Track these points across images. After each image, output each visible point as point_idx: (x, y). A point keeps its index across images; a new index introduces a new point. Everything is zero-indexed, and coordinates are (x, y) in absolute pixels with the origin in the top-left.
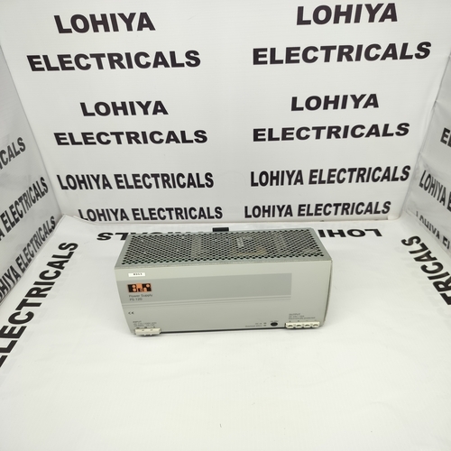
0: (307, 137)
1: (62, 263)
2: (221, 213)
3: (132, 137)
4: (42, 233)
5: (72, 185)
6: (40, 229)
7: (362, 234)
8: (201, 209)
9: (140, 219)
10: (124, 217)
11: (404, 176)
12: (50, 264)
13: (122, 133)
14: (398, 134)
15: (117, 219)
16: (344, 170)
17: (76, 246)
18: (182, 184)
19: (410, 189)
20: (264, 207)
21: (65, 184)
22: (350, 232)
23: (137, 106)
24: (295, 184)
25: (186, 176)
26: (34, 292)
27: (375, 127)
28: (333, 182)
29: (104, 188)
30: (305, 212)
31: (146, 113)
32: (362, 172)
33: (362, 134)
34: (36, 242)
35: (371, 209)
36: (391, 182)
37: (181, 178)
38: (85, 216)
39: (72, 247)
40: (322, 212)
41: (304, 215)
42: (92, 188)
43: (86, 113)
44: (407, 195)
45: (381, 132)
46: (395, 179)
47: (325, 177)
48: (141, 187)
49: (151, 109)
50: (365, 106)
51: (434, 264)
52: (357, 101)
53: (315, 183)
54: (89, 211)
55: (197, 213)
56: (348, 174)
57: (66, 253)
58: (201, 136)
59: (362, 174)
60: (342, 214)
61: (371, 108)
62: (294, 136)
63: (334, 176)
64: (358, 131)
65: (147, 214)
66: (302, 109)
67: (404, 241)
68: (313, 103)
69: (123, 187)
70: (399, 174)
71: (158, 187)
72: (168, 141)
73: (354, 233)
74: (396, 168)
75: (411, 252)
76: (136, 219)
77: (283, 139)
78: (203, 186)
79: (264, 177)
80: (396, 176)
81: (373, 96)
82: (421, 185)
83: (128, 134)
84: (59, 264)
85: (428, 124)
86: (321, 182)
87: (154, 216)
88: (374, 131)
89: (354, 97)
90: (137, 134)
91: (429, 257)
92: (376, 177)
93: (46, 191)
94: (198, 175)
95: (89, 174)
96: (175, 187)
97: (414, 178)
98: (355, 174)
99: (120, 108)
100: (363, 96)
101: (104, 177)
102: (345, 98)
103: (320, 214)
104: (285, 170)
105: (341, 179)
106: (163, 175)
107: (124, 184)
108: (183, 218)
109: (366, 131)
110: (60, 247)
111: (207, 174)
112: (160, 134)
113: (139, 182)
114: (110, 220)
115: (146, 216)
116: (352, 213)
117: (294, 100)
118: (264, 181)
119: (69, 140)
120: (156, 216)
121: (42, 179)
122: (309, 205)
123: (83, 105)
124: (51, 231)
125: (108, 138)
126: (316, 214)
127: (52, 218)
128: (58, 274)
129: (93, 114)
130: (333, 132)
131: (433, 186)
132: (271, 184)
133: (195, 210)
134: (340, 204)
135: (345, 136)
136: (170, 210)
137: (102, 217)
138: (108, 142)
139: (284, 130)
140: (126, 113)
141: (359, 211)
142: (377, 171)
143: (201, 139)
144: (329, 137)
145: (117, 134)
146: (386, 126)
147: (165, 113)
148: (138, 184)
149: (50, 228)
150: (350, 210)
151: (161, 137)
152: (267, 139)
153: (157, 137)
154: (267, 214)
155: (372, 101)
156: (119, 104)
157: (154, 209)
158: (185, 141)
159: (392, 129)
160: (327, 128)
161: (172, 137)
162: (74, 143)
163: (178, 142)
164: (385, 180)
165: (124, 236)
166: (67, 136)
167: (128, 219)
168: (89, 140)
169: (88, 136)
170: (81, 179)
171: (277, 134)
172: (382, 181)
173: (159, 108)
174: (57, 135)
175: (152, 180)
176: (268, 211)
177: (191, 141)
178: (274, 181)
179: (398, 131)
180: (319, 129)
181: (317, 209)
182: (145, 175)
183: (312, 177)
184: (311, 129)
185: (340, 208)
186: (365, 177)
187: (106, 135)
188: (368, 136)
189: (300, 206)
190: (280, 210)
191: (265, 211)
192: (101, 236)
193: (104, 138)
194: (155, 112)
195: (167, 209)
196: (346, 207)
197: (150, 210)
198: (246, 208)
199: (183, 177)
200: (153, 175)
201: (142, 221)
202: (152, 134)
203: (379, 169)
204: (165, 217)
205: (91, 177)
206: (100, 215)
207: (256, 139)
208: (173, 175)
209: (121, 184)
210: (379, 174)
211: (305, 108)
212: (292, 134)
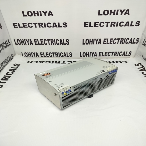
0: (103, 26)
1: (14, 70)
2: (71, 55)
3: (40, 25)
4: (8, 59)
5: (19, 43)
6: (7, 58)
7: (121, 62)
8: (65, 53)
9: (43, 56)
10: (37, 55)
11: (137, 42)
12: (10, 70)
13: (37, 23)
14: (136, 25)
15: (35, 56)
16: (115, 39)
17: (20, 65)
18: (58, 43)
19: (139, 47)
20: (87, 53)
21: (17, 43)
22: (117, 62)
23: (42, 13)
24: (98, 44)
25: (60, 40)
26: (4, 79)
27: (128, 22)
28: (112, 43)
29: (30, 44)
31: (45, 15)
32: (122, 40)
34: (6, 62)
35: (124, 54)
36: (132, 44)
37: (57, 41)
38: (24, 55)
39: (18, 65)
40: (107, 55)
41: (101, 56)
42: (26, 44)
43: (24, 16)
44: (138, 49)
45: (130, 24)
46: (134, 43)
47: (109, 42)
48: (43, 44)
49: (47, 14)
50: (125, 14)
52: (122, 12)
53: (105, 44)
54: (25, 53)
55: (63, 55)
56: (117, 40)
57: (16, 67)
58: (65, 25)
59: (122, 41)
60: (114, 56)
61: (127, 15)
62: (99, 25)
63: (112, 41)
64: (122, 24)
65: (45, 55)
66: (102, 15)
67: (135, 65)
68: (106, 13)
69: (37, 44)
70: (135, 41)
71: (49, 44)
72: (53, 27)
73: (118, 62)
74: (134, 39)
75: (138, 68)
76: (41, 56)
77: (95, 27)
78: (65, 44)
79: (87, 41)
80: (134, 42)
81: (128, 10)
82: (143, 44)
83: (39, 24)
84: (13, 70)
86: (108, 43)
87: (48, 55)
88: (127, 24)
89: (121, 10)
90: (42, 24)
92: (127, 42)
93: (10, 45)
94: (63, 40)
95: (25, 39)
96: (55, 44)
97: (140, 43)
98: (120, 41)
99: (36, 13)
101: (30, 40)
102: (118, 10)
104: (95, 38)
105: (115, 42)
106: (51, 40)
107: (37, 43)
108: (58, 56)
109: (124, 24)
110: (14, 65)
111: (67, 40)
112: (50, 24)
113: (42, 42)
114: (32, 56)
116: (118, 56)
117: (99, 11)
118: (87, 43)
119: (18, 26)
121: (8, 40)
122: (103, 52)
123: (23, 12)
124: (11, 59)
125: (32, 25)
126: (105, 56)
127: (12, 55)
128: (12, 73)
129: (26, 16)
130: (113, 24)
132: (90, 44)
133: (62, 53)
134: (114, 52)
135: (117, 26)
136: (53, 53)
137: (30, 56)
138: (32, 27)
139: (95, 23)
140: (38, 16)
141: (120, 55)
142: (128, 40)
143: (65, 26)
144: (111, 26)
145: (35, 24)
146: (132, 22)
147: (52, 15)
148: (42, 43)
149: (11, 58)
150: (117, 54)
151: (51, 25)
152: (89, 26)
153: (49, 25)
154: (88, 55)
155: (127, 12)
156: (36, 12)
157: (48, 53)
158: (59, 26)
159: (134, 24)
160: (111, 23)
161: (55, 25)
162: (20, 27)
163: (57, 27)
164: (130, 43)
165: (37, 62)
166: (17, 24)
167: (39, 56)
168: (25, 26)
169: (25, 24)
170: (22, 41)
171: (93, 24)
172: (129, 43)
173: (50, 14)
174: (14, 24)
175: (47, 42)
176: (88, 54)
177: (62, 27)
178: (91, 43)
179: (136, 24)
180: (107, 23)
181: (105, 54)
182: (45, 40)
183: (104, 41)
184: (105, 23)
185: (114, 54)
186: (123, 42)
187: (31, 24)
188: (125, 26)
189: (100, 52)
190: (93, 54)
191: (87, 54)
192: (29, 62)
193: (30, 25)
194: (49, 15)
195: (52, 53)
196: (116, 53)
197: (46, 53)
198: (81, 53)
199: (58, 41)
200: (48, 40)
201: (44, 57)
202: (48, 24)
203: (128, 39)
204: (52, 56)
205: (26, 40)
206: (29, 55)
207: (85, 26)
208: (55, 40)
209: (36, 43)
210: (128, 41)
211: (103, 15)
212: (98, 24)
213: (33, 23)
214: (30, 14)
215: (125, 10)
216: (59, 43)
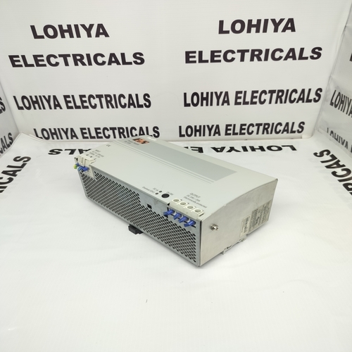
0: (233, 59)
1: (15, 171)
2: (158, 133)
3: (78, 59)
5: (27, 105)
7: (280, 149)
8: (141, 129)
9: (87, 138)
10: (74, 136)
11: (317, 98)
12: (4, 172)
13: (69, 56)
14: (312, 57)
15: (68, 138)
16: (264, 92)
17: (29, 159)
18: (123, 104)
19: (321, 110)
20: (196, 127)
21: (21, 104)
22: (269, 148)
23: (81, 29)
24: (223, 104)
25: (127, 97)
27: (292, 50)
28: (255, 103)
29: (55, 108)
30: (231, 132)
31: (89, 35)
32: (280, 94)
33: (281, 58)
35: (288, 129)
36: (305, 104)
37: (122, 98)
38: (40, 135)
39: (26, 159)
40: (245, 131)
41: (230, 134)
42: (44, 108)
43: (36, 36)
44: (319, 115)
45: (297, 55)
46: (309, 101)
47: (248, 99)
48: (87, 107)
49: (94, 32)
50: (284, 30)
51: (343, 170)
52: (276, 25)
53: (240, 103)
54: (43, 130)
55: (137, 132)
56: (269, 95)
57: (20, 164)
58: (139, 58)
59: (281, 96)
60: (263, 133)
61: (288, 31)
62: (222, 58)
63: (256, 98)
64: (278, 55)
65: (94, 134)
66: (228, 32)
67: (315, 154)
68: (238, 27)
69: (71, 108)
70: (313, 96)
71: (102, 107)
72: (110, 63)
73: (273, 148)
74: (310, 90)
75: (323, 162)
76: (84, 138)
77: (211, 62)
78: (141, 106)
79: (195, 97)
80: (310, 98)
81: (291, 21)
82: (332, 104)
83: (74, 56)
84: (12, 173)
85: (338, 48)
86: (245, 103)
87: (99, 135)
88: (291, 54)
89: (273, 21)
90: (82, 56)
91: (338, 164)
92: (292, 99)
93: (4, 110)
94: (137, 95)
95: (42, 95)
96: (117, 107)
97: (325, 100)
98: (275, 95)
99: (66, 31)
100: (282, 20)
101: (55, 97)
102: (266, 21)
103: (244, 134)
104: (214, 91)
105: (262, 100)
106: (106, 96)
107: (72, 104)
108: (125, 137)
109: (284, 55)
110: (15, 160)
111: (145, 95)
112: (102, 56)
113: (85, 102)
114: (62, 138)
115: (92, 135)
116: (271, 133)
117: (221, 23)
118: (195, 102)
119: (22, 63)
120: (102, 135)
122: (235, 125)
123: (33, 28)
124: (9, 146)
125: (57, 60)
126: (241, 134)
127: (10, 134)
128: (10, 180)
129: (42, 37)
130: (256, 55)
131: (342, 102)
132: (202, 105)
133: (135, 130)
134: (261, 124)
135: (266, 59)
136: (113, 129)
137: (55, 136)
138: (57, 64)
139: (213, 53)
140: (71, 36)
141: (278, 130)
142: (294, 93)
143: (139, 61)
144: (252, 59)
145: (65, 57)
146: (302, 50)
147: (107, 35)
148: (85, 104)
149: (8, 143)
150: (269, 130)
151: (104, 59)
152: (197, 61)
153: (100, 59)
154: (198, 133)
155: (289, 26)
156: (65, 28)
157: (99, 129)
158: (125, 63)
159: (307, 53)
160: (250, 51)
161: (113, 59)
162: (27, 65)
163: (118, 64)
164: (300, 102)
165: (72, 152)
166: (20, 59)
167: (77, 138)
168: (40, 63)
169: (39, 58)
170: (34, 99)
171: (206, 56)
172: (297, 102)
173: (101, 31)
174: (11, 57)
175: (96, 101)
176: (200, 131)
177: (130, 63)
178: (205, 102)
179: (312, 55)
180: (243, 52)
181: (241, 129)
182: (91, 96)
183: (237, 98)
184: (236, 51)
185: (261, 128)
186: (283, 98)
187: (55, 57)
188: (286, 59)
189: (227, 126)
190: (210, 130)
191: (196, 131)
192: (52, 152)
193: (53, 60)
194: (97, 35)
195: (111, 129)
196: (266, 126)
197: (96, 129)
198: (180, 127)
199: (124, 98)
200: (98, 96)
201: (90, 139)
202: (96, 56)
203: (295, 91)
204: (109, 136)
205: (43, 98)
206: (52, 134)
207: (188, 61)
208: (115, 96)
209: (70, 105)
210: (295, 96)
211: (231, 31)
212: (219, 56)
213: (60, 56)
214: (51, 32)
215: (283, 19)
216: (125, 104)
